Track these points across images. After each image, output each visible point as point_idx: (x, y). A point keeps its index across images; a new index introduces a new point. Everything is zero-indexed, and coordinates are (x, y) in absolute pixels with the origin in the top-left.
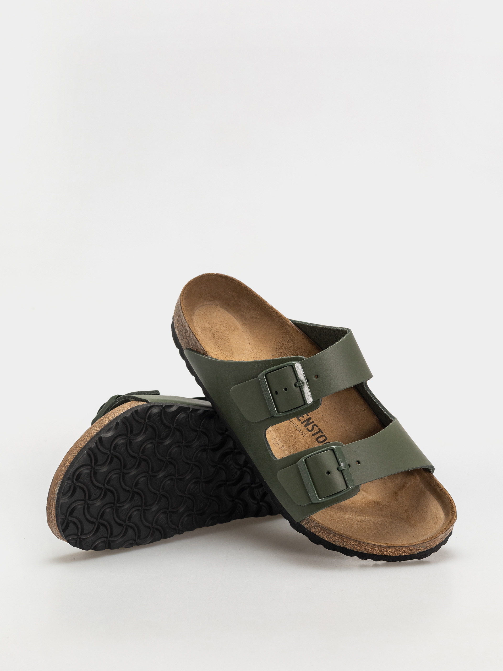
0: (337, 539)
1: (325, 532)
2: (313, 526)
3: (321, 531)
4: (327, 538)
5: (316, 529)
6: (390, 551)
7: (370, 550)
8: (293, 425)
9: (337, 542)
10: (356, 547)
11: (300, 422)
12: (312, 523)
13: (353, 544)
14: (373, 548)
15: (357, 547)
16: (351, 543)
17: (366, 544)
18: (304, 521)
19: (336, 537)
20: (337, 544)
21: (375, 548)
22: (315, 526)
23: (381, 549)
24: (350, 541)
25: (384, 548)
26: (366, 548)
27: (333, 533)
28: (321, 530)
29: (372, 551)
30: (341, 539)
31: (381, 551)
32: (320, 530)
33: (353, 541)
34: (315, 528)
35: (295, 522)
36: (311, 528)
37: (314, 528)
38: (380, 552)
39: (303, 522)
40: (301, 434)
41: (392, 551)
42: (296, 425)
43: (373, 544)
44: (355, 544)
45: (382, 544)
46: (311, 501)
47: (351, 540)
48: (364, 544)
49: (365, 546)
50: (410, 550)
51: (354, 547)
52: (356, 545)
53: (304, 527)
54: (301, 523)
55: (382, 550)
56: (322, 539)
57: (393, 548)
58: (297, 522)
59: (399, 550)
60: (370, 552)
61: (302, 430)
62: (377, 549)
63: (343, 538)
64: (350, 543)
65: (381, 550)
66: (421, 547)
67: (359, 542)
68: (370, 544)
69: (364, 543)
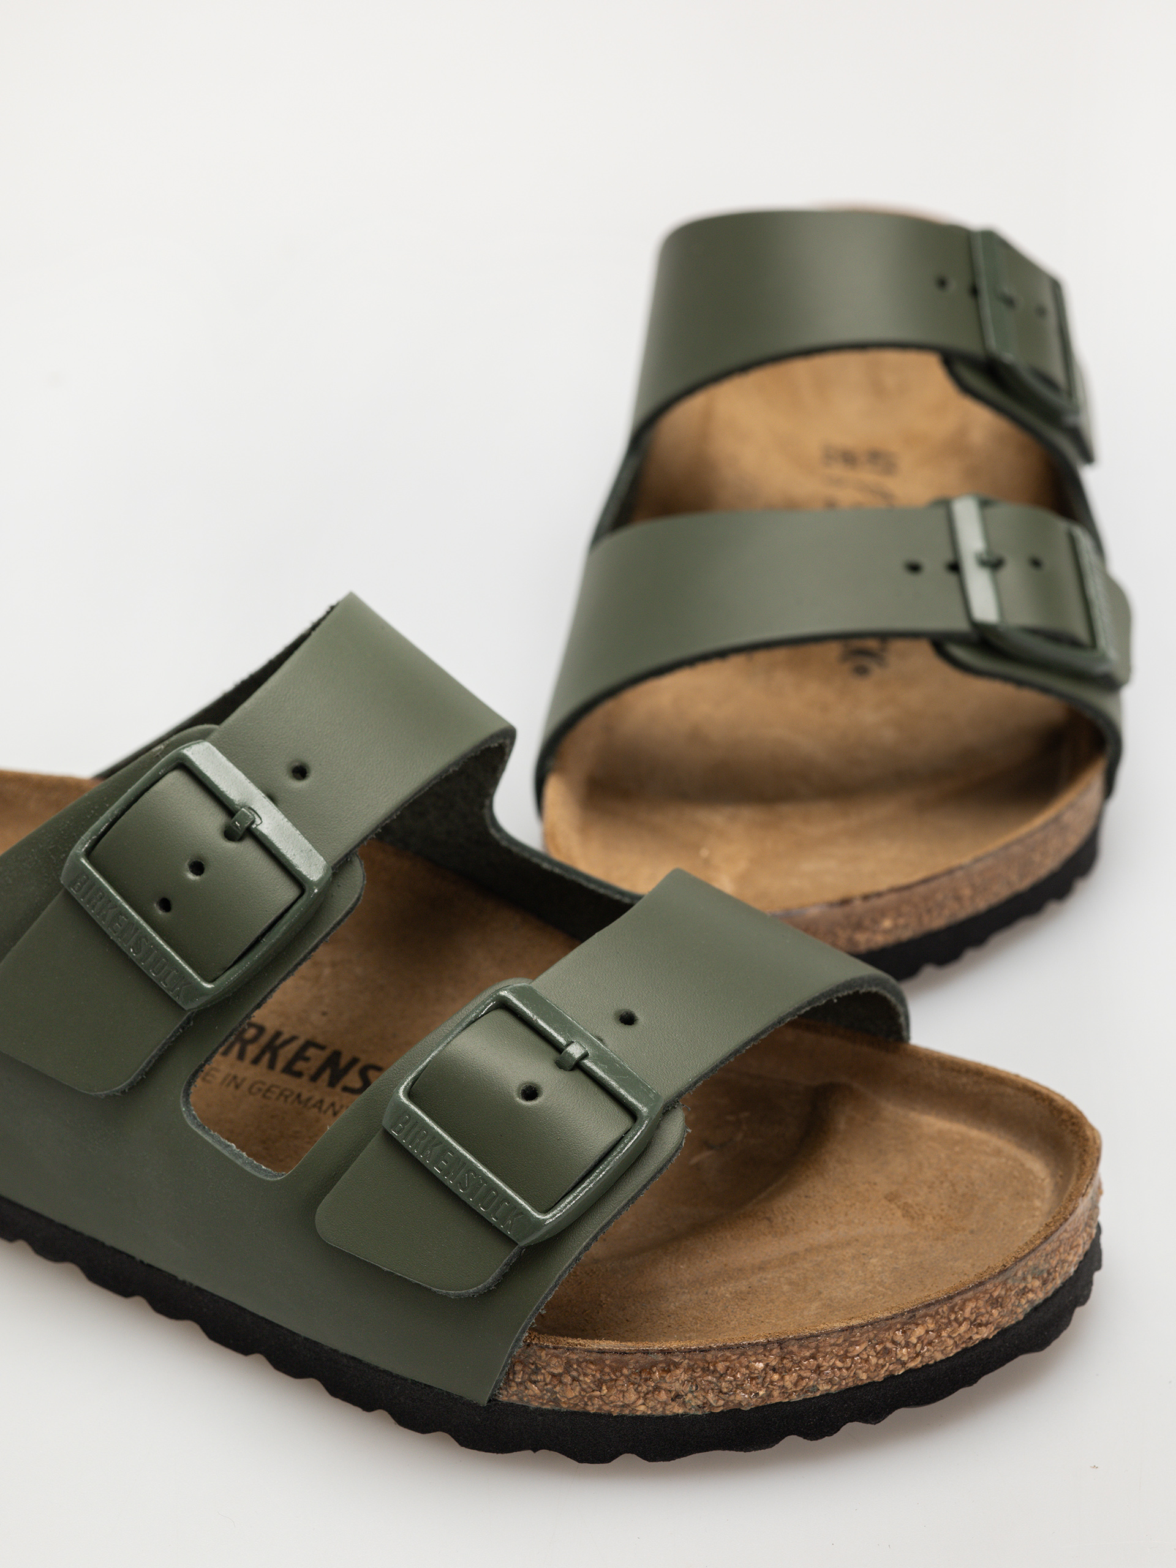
0: (684, 1377)
1: (622, 1375)
2: (560, 1370)
3: (607, 1378)
4: (641, 1401)
5: (578, 1380)
6: (919, 1338)
7: (839, 1364)
8: (282, 1098)
9: (690, 1396)
10: (776, 1377)
11: (305, 1079)
12: (554, 1361)
13: (761, 1365)
14: (847, 1352)
15: (782, 1378)
16: (747, 1367)
17: (813, 1345)
18: (514, 1373)
19: (678, 1372)
20: (692, 1404)
21: (857, 1343)
22: (568, 1365)
23: (882, 1342)
24: (744, 1361)
25: (891, 1332)
26: (819, 1367)
27: (661, 1357)
28: (602, 1371)
29: (848, 1369)
30: (703, 1369)
31: (886, 1351)
32: (598, 1375)
33: (755, 1354)
34: (574, 1374)
35: (475, 1406)
36: (557, 1389)
37: (567, 1379)
38: (881, 1361)
39: (513, 1380)
40: (330, 1112)
41: (927, 1332)
42: (294, 1097)
43: (843, 1330)
44: (767, 1365)
45: (880, 1316)
46: (512, 1243)
47: (743, 1354)
48: (807, 1348)
49: (813, 1357)
50: (996, 1302)
51: (772, 1382)
52: (774, 1370)
53: (525, 1409)
54: (503, 1398)
55: (889, 1345)
56: (621, 1417)
57: (925, 1316)
58: (484, 1402)
59: (953, 1317)
60: (842, 1378)
61: (328, 1101)
62: (865, 1349)
63: (709, 1357)
64: (744, 1370)
65: (881, 1346)
66: (1029, 1278)
67: (781, 1343)
68: (828, 1334)
69: (801, 1340)
